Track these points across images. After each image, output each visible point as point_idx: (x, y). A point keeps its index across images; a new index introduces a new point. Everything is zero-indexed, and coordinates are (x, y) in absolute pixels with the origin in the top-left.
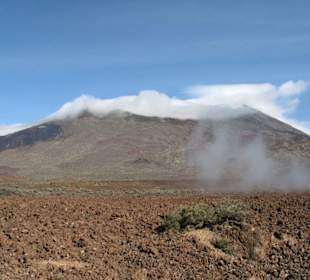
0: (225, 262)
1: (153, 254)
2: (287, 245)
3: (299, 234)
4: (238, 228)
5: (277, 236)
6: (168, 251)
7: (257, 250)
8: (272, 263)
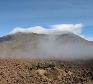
0: (47, 81)
1: (24, 78)
2: (69, 75)
3: (74, 71)
4: (53, 69)
5: (66, 72)
6: (29, 77)
7: (58, 77)
8: (63, 81)
